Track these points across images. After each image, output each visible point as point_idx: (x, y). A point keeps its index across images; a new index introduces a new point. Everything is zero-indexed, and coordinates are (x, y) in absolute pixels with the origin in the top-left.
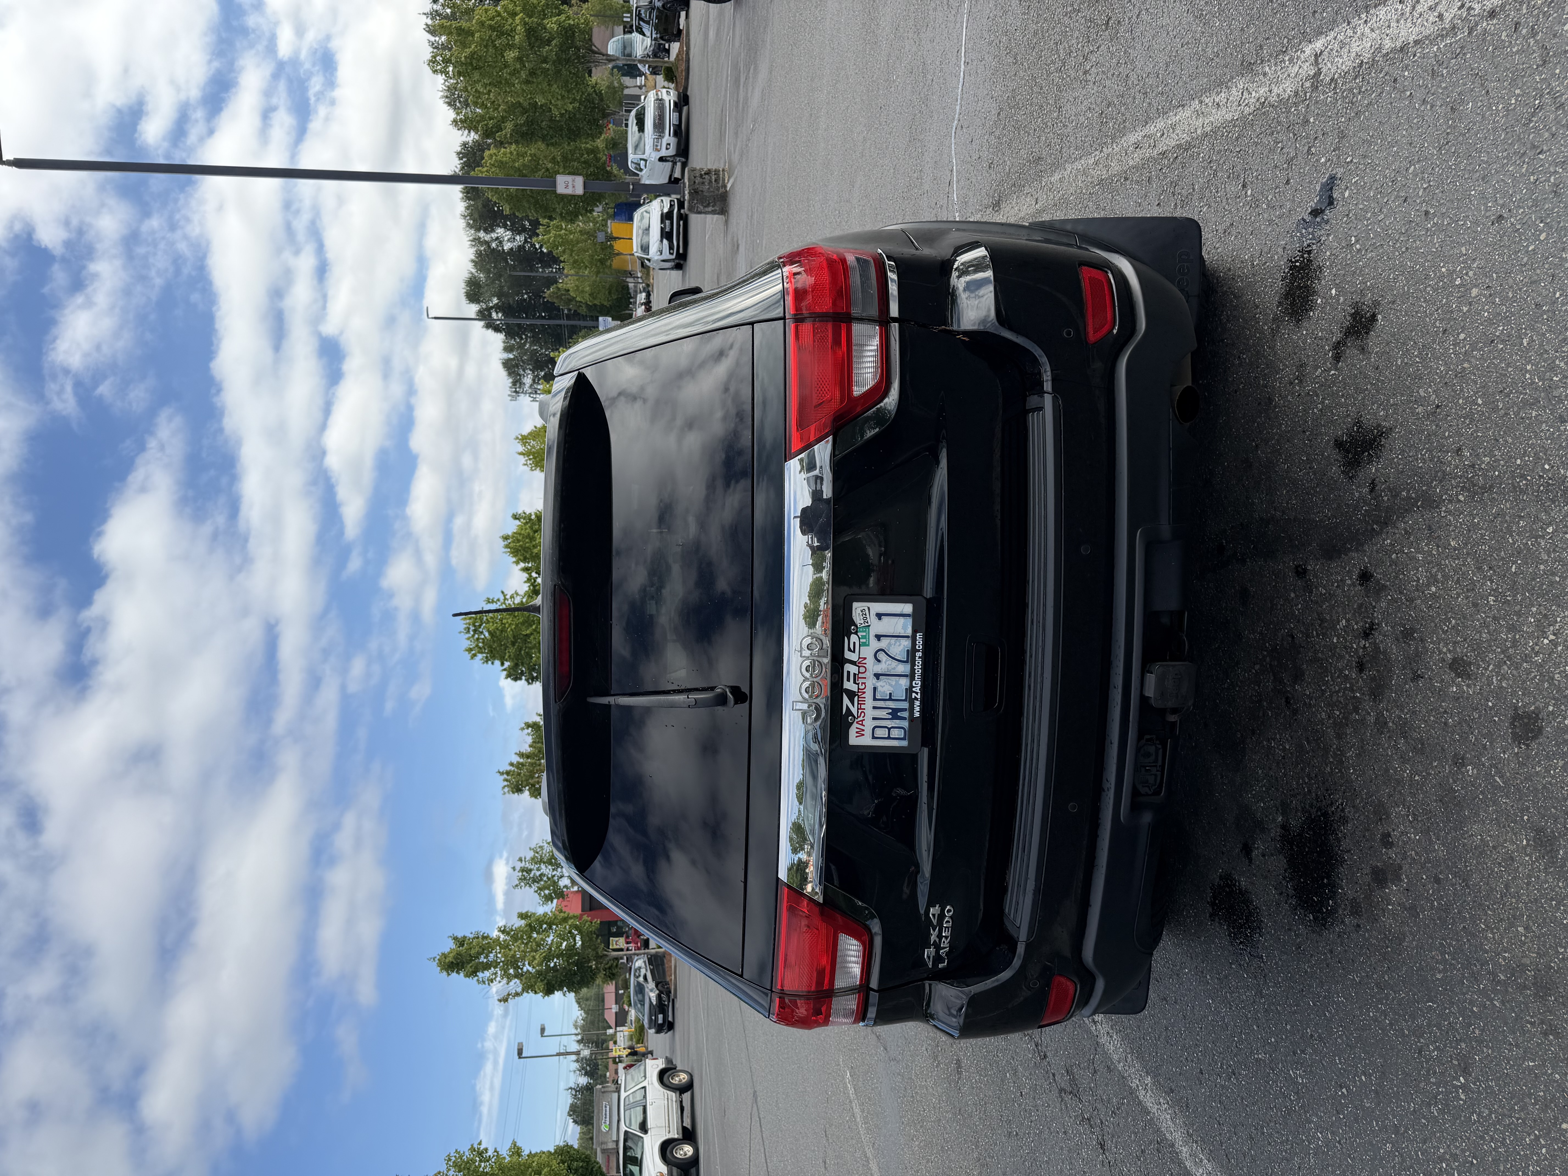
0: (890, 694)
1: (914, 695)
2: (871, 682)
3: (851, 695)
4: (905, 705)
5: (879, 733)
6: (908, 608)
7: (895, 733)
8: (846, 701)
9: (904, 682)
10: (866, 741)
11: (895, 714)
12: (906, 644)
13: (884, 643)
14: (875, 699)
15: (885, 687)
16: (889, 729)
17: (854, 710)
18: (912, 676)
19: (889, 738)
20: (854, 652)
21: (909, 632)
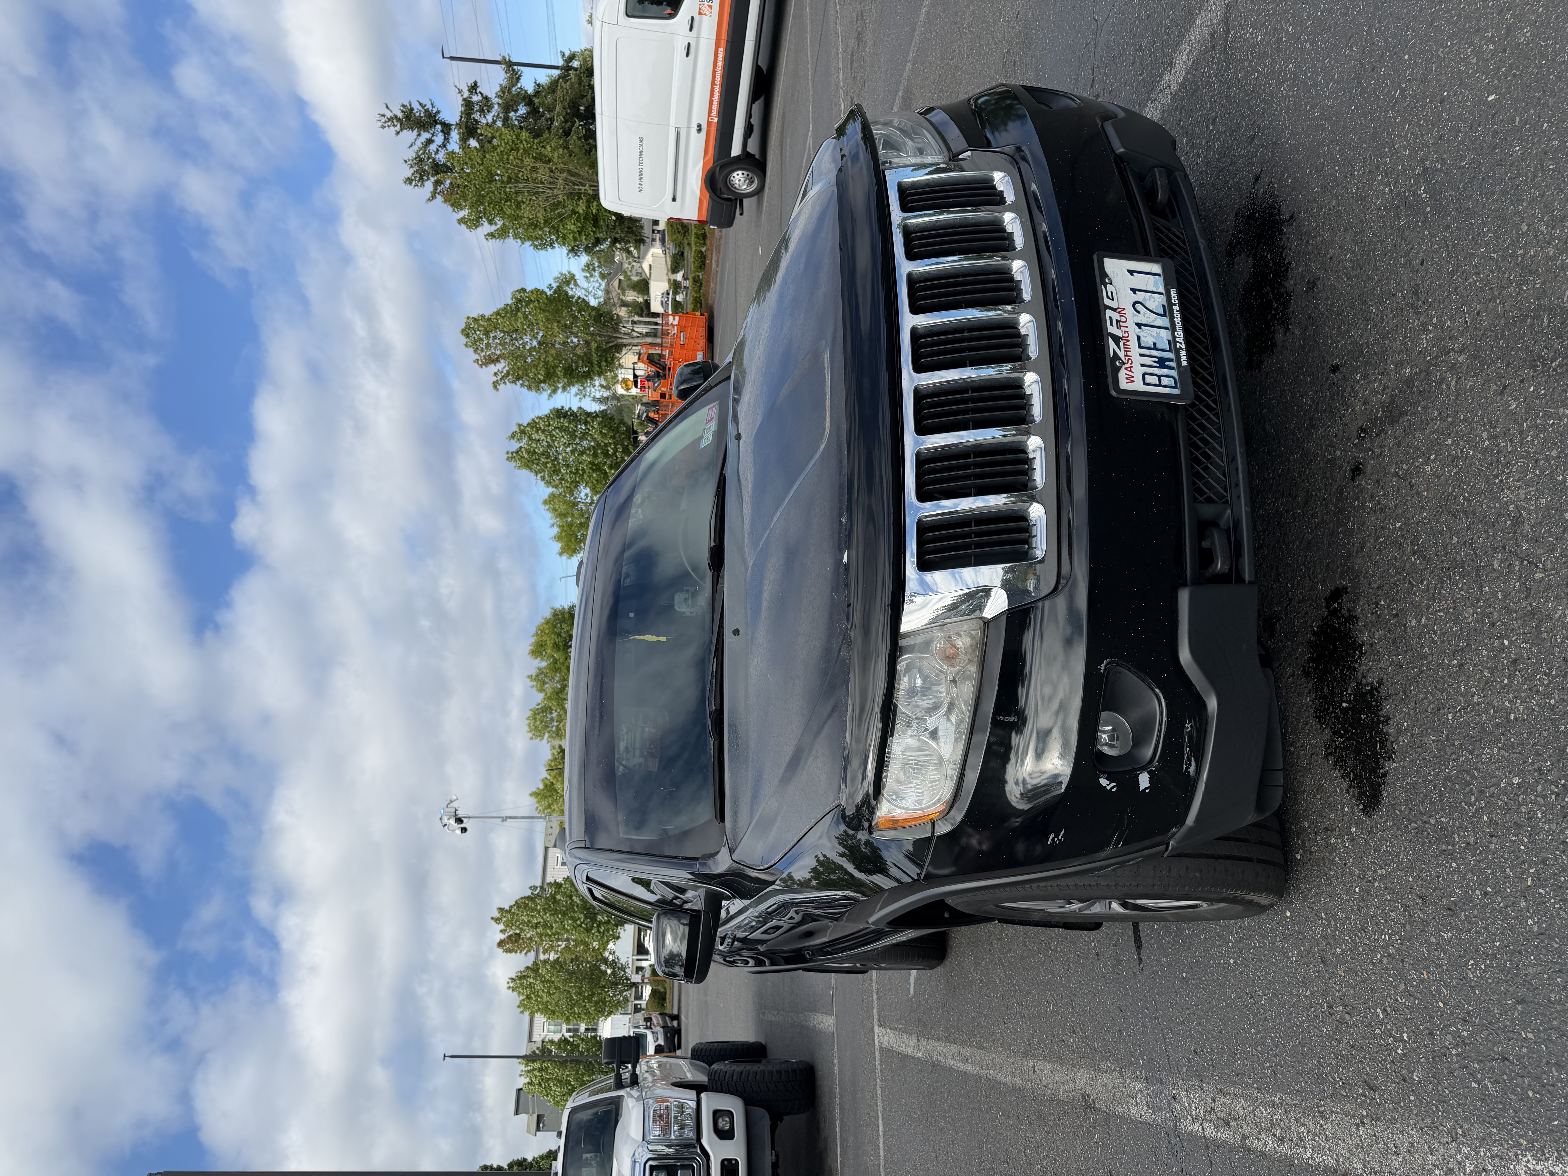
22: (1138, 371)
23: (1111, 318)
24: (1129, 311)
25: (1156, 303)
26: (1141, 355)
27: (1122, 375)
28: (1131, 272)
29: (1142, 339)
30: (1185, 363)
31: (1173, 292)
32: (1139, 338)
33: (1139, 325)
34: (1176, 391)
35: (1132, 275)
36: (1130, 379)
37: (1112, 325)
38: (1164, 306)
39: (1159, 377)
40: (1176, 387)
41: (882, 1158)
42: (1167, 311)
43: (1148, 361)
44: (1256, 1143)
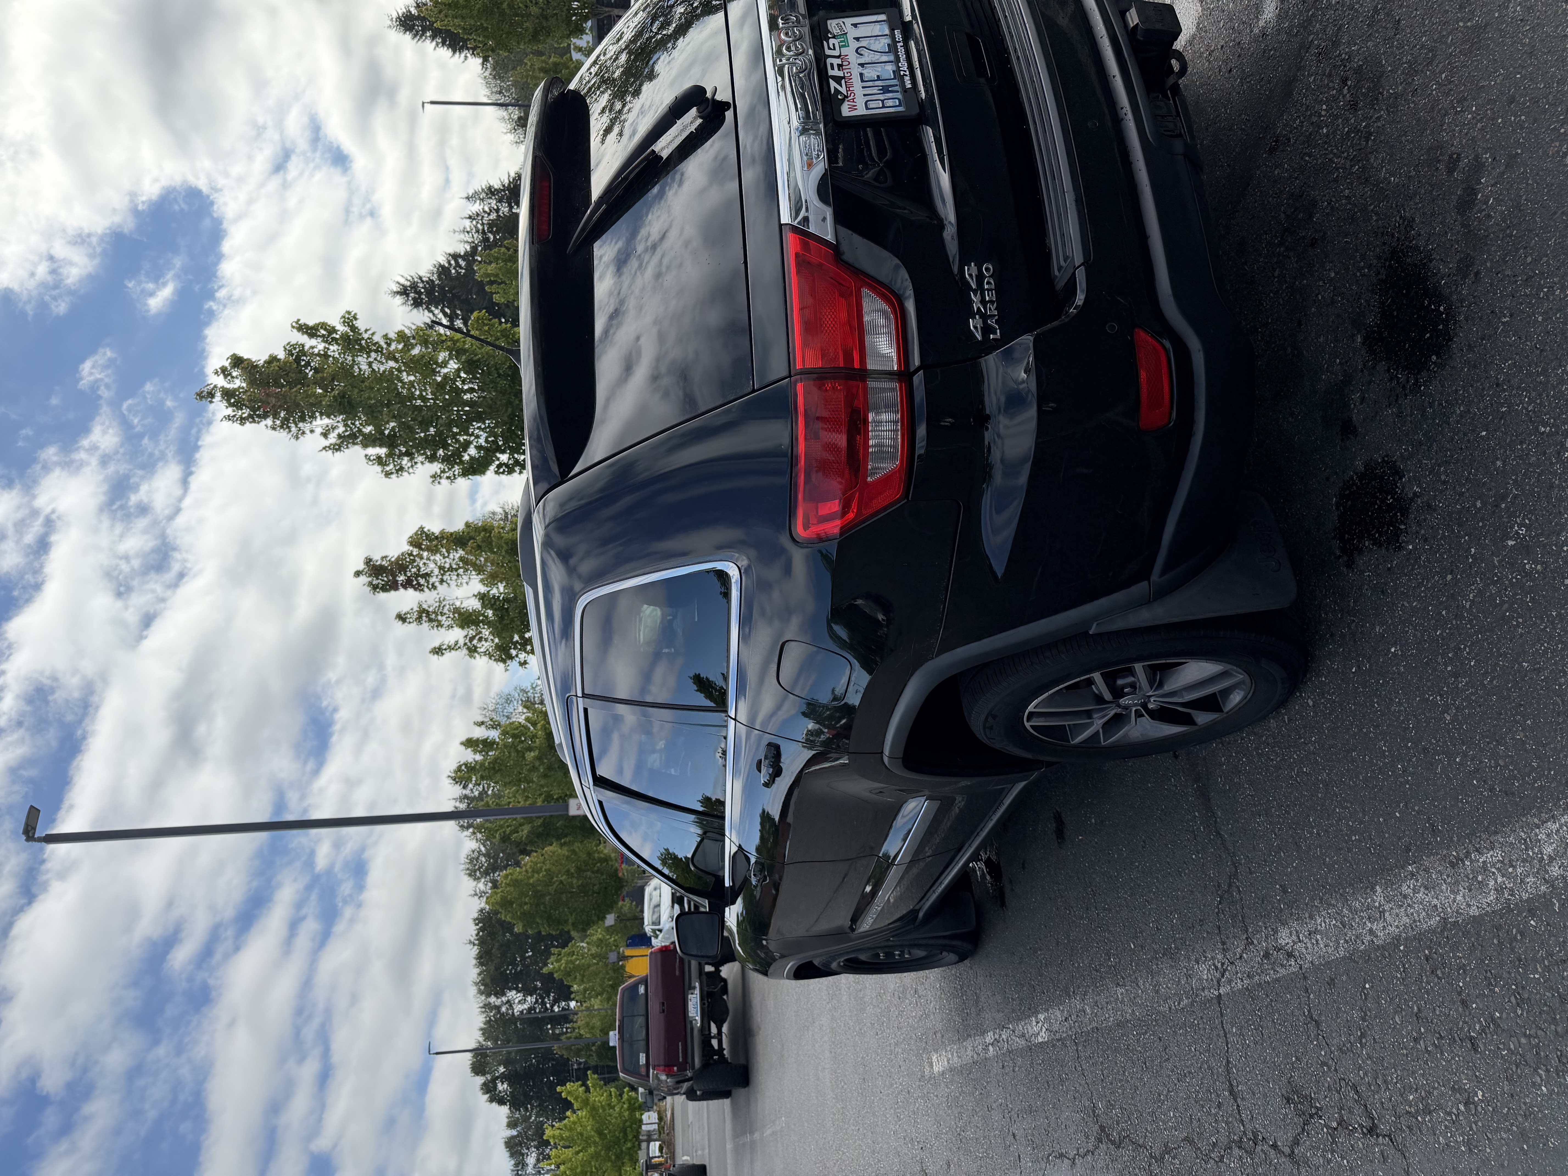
0: (878, 76)
1: (902, 73)
2: (856, 71)
3: (838, 80)
4: (895, 82)
5: (872, 105)
6: (883, 17)
7: (890, 103)
8: (833, 84)
9: (890, 68)
10: (861, 111)
11: (885, 90)
12: (886, 41)
13: (864, 43)
14: (862, 81)
15: (870, 73)
16: (883, 101)
17: (843, 90)
18: (898, 59)
19: (884, 107)
20: (834, 49)
21: (887, 32)
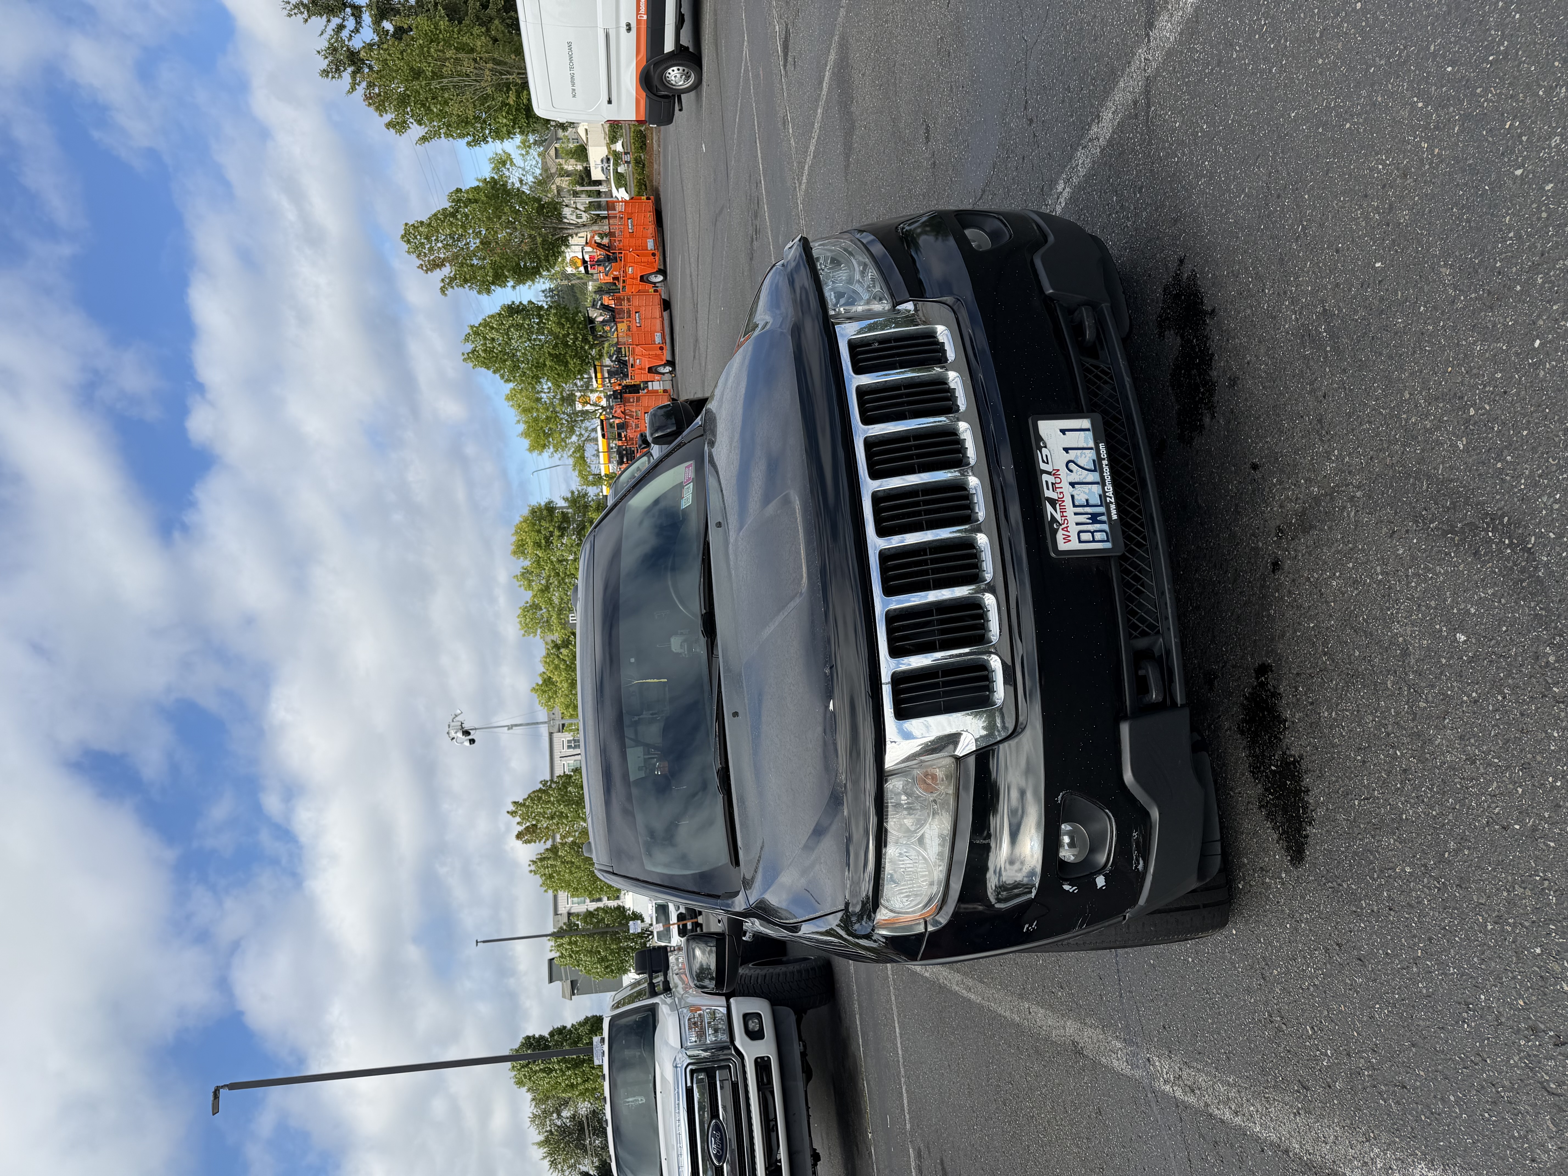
22: (1074, 530)
23: (1047, 482)
24: (1063, 471)
25: (1087, 458)
26: (1076, 514)
27: (1060, 536)
28: (1063, 431)
29: (1076, 497)
30: (1115, 517)
31: (1102, 446)
32: (1073, 497)
33: (1072, 484)
34: (1108, 545)
35: (1064, 434)
36: (1067, 539)
37: (1048, 489)
38: (1094, 461)
39: (1092, 533)
40: (1107, 541)
41: (900, 1056)
42: (1097, 466)
43: (1082, 519)
44: (1216, 1112)
